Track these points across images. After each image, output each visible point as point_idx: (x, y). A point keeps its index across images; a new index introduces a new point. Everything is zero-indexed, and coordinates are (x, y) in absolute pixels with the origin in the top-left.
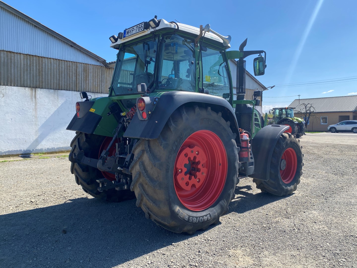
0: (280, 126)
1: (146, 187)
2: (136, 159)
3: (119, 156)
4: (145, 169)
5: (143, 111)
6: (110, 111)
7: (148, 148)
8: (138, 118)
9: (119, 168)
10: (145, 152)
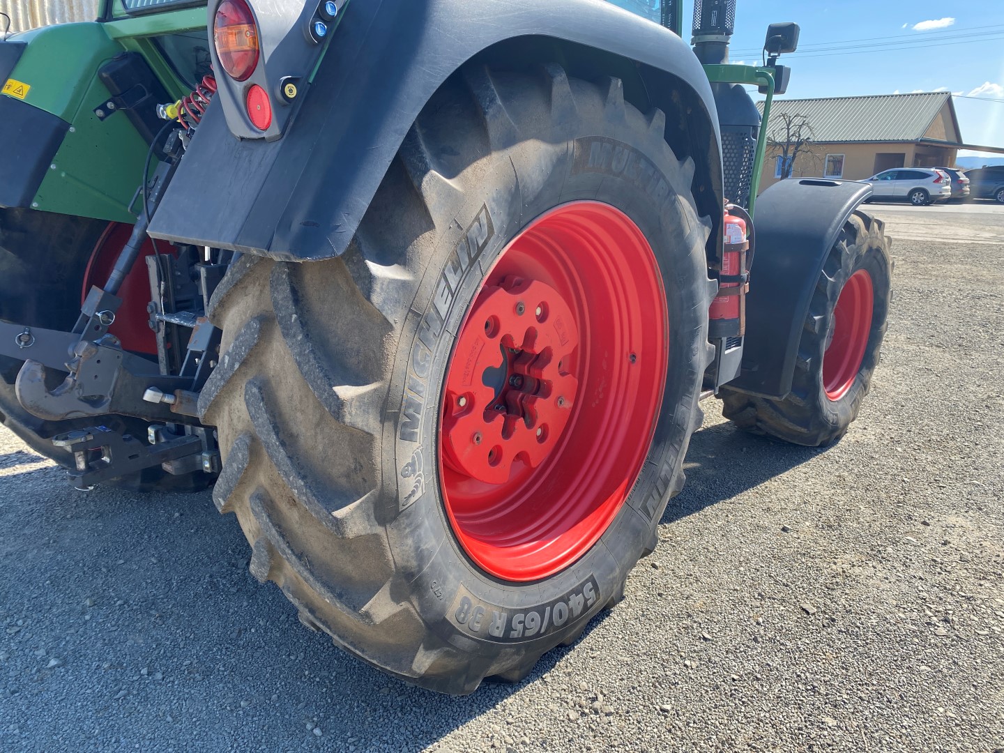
0: (836, 183)
1: (292, 517)
2: (227, 361)
3: (165, 318)
4: (279, 425)
5: (249, 80)
6: (108, 96)
7: (292, 308)
8: (228, 130)
9: (149, 396)
10: (278, 333)
